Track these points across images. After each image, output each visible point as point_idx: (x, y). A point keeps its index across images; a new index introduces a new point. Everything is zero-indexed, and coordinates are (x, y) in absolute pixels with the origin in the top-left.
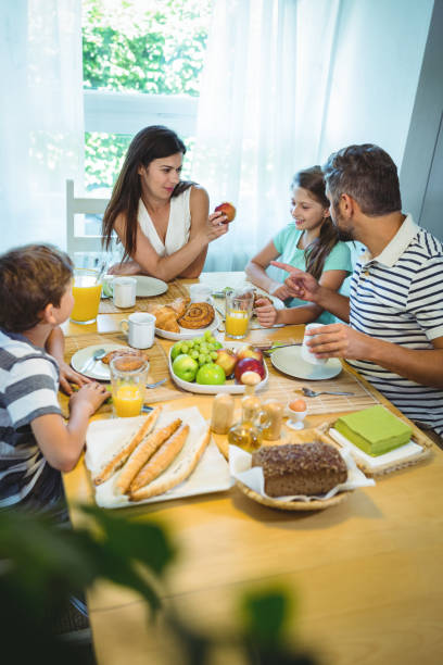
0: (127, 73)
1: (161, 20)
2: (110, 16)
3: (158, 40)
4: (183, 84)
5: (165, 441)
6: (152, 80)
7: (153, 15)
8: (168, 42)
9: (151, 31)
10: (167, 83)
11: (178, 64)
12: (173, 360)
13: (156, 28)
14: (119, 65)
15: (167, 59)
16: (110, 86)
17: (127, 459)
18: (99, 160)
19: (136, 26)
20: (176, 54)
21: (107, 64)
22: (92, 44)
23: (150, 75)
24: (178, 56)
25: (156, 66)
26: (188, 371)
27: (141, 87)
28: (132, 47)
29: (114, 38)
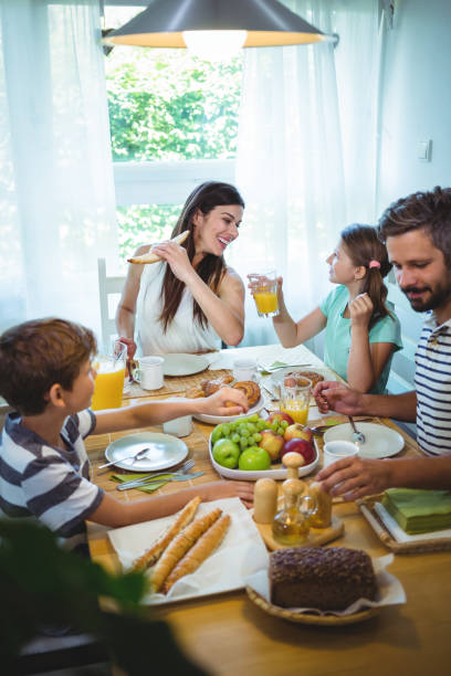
0: (166, 136)
1: (200, 79)
2: (145, 79)
3: (198, 99)
4: (227, 142)
5: (202, 533)
6: (194, 141)
7: (190, 74)
8: (209, 100)
9: (189, 91)
10: (210, 143)
11: (221, 122)
12: (213, 445)
13: (195, 87)
14: (157, 129)
15: (209, 117)
16: (148, 152)
17: (161, 553)
18: (141, 232)
19: (173, 87)
20: (218, 111)
21: (145, 129)
22: (127, 110)
23: (190, 136)
24: (221, 114)
25: (196, 126)
26: (229, 456)
27: (182, 150)
28: (170, 109)
29: (151, 101)
